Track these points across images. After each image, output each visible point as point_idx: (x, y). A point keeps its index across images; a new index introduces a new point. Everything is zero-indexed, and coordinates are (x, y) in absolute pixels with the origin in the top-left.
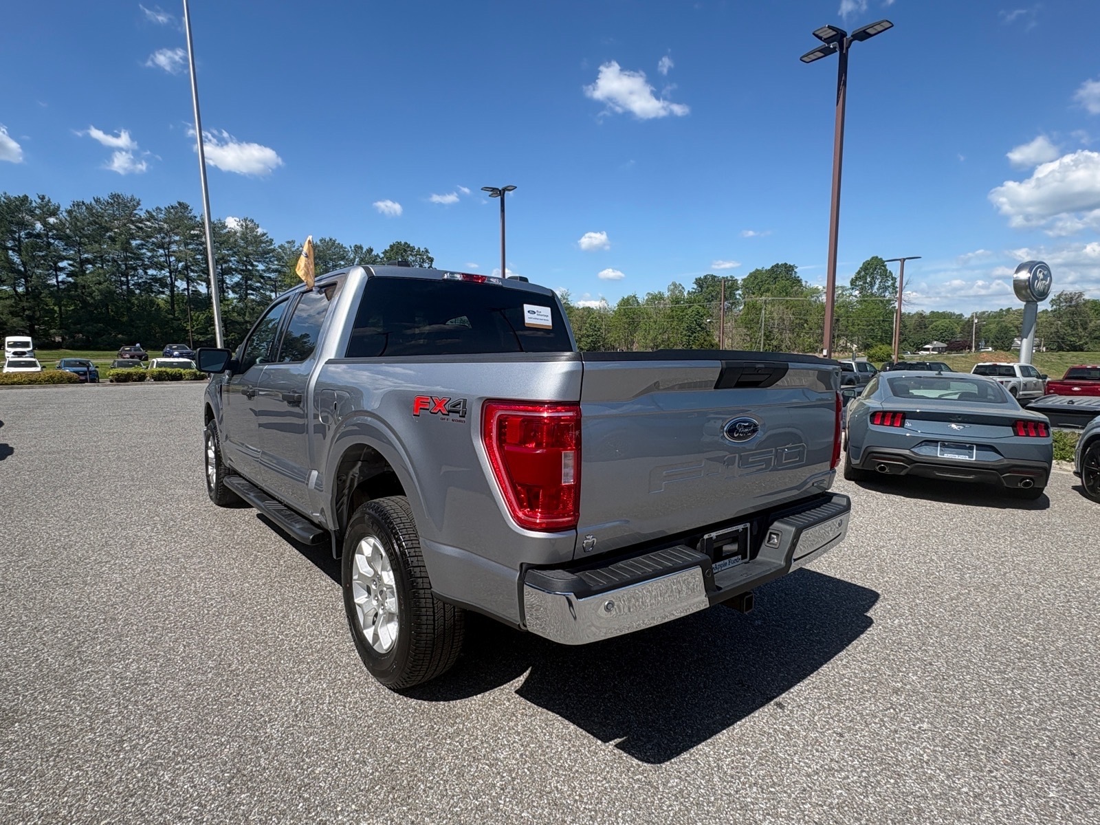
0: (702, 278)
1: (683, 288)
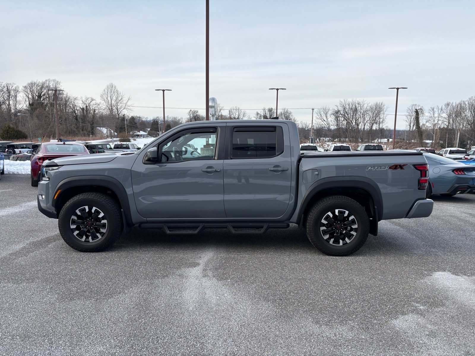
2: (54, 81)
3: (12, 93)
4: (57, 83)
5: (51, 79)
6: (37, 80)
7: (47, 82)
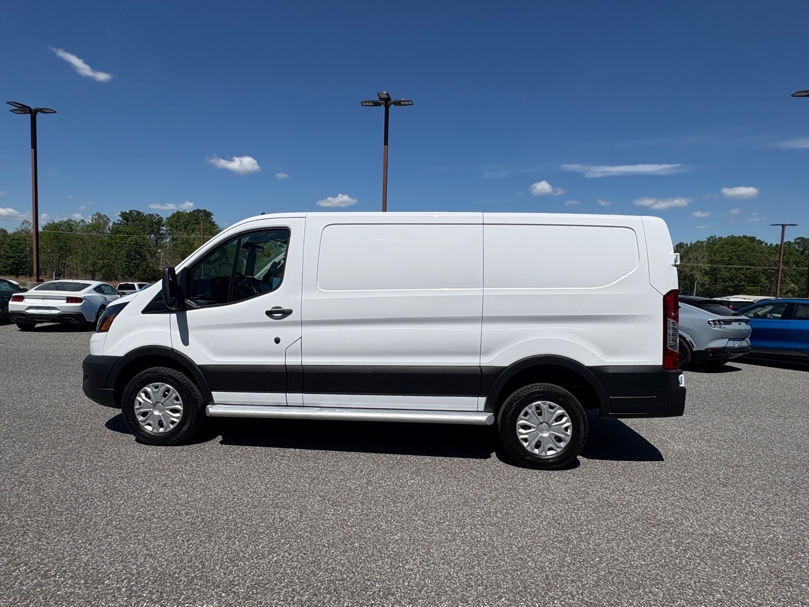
0: (128, 212)
1: (109, 219)
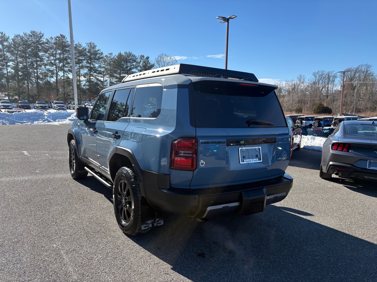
2: (366, 65)
3: (331, 79)
4: (368, 67)
5: (364, 64)
6: (352, 67)
7: (360, 67)
